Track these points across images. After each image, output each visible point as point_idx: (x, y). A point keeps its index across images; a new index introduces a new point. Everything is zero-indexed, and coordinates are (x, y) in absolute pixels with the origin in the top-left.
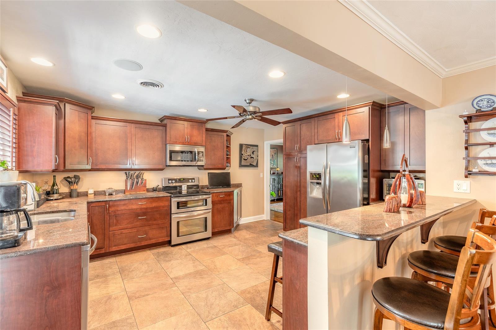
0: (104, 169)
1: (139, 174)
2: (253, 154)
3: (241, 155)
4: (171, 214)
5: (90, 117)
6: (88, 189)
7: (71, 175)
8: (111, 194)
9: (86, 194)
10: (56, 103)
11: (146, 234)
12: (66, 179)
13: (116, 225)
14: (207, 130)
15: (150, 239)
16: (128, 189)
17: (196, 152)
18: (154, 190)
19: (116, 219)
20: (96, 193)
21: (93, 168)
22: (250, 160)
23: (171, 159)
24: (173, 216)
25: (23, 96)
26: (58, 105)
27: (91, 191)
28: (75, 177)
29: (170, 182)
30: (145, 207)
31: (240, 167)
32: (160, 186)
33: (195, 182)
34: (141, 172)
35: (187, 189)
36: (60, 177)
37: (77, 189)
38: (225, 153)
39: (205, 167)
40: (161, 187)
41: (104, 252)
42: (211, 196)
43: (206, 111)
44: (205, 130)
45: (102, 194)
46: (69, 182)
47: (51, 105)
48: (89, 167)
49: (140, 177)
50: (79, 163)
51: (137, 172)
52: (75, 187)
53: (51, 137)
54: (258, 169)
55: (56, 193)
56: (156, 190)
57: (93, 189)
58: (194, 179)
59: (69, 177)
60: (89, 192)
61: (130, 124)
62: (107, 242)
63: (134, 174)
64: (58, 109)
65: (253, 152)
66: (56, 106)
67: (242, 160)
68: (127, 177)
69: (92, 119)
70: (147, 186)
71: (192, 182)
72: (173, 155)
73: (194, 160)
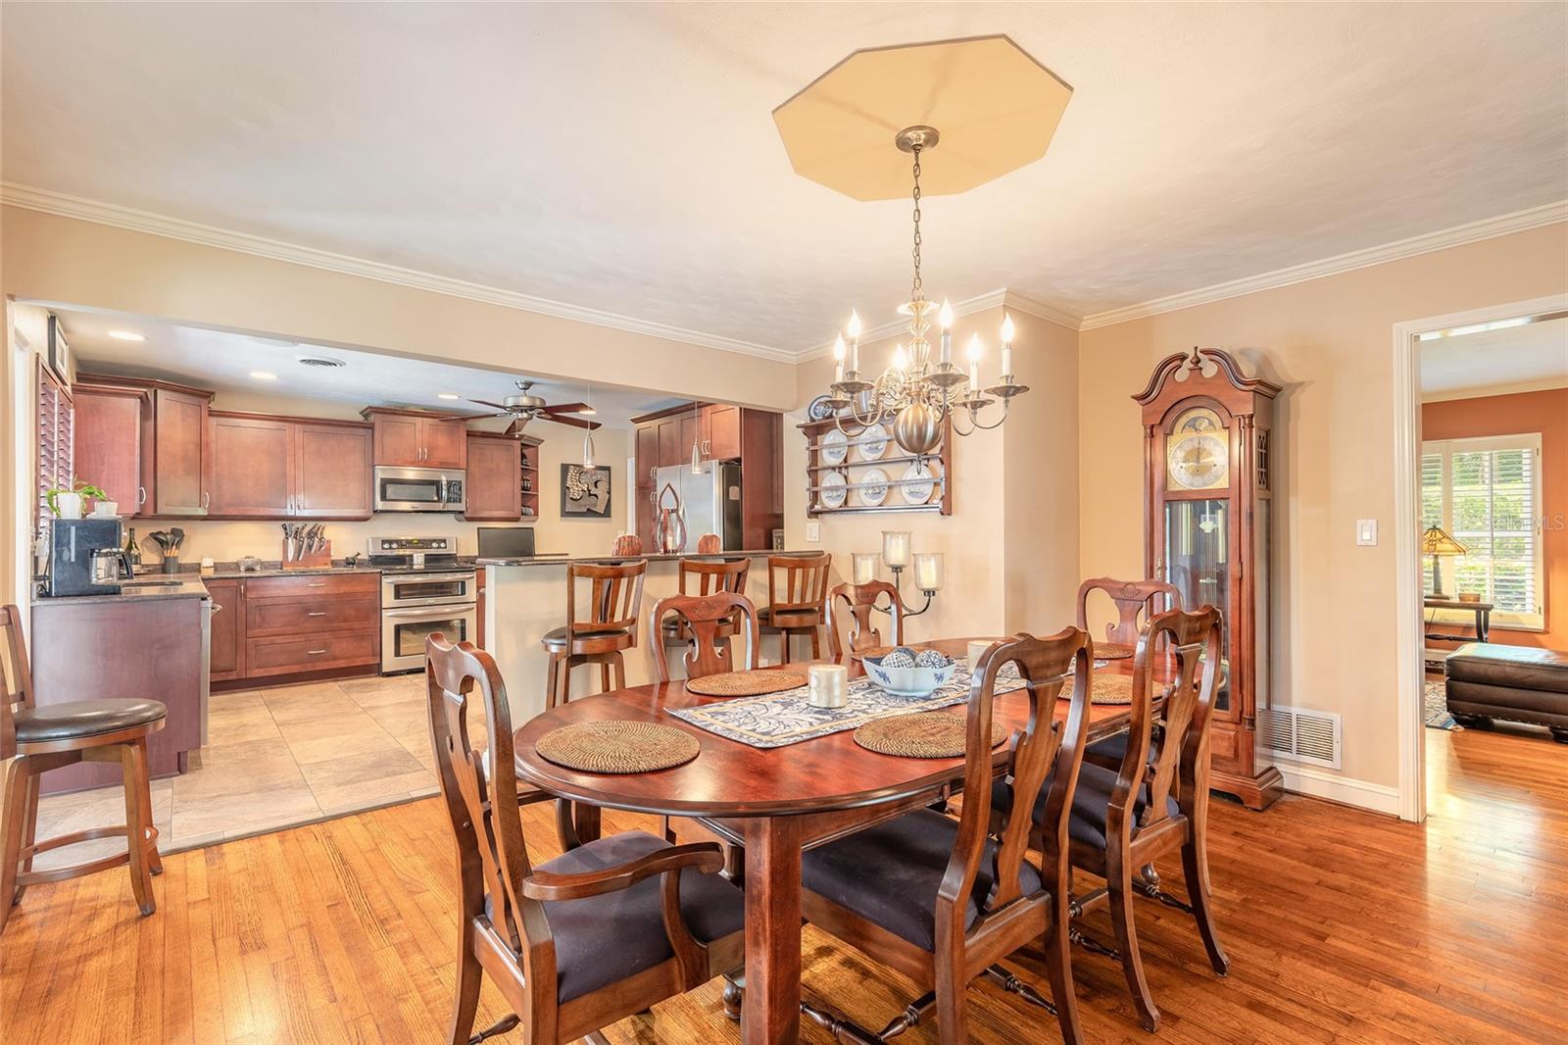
0: (236, 516)
1: (314, 528)
2: (596, 487)
3: (565, 489)
4: (381, 609)
5: (205, 413)
6: (202, 557)
7: (166, 527)
8: (250, 569)
9: (197, 568)
10: (142, 394)
11: (325, 646)
12: (154, 536)
13: (260, 627)
14: (469, 434)
15: (335, 658)
16: (290, 560)
17: (444, 483)
18: (350, 562)
19: (260, 614)
20: (216, 567)
21: (212, 513)
22: (588, 502)
23: (384, 498)
24: (385, 614)
25: (78, 381)
26: (144, 397)
27: (207, 562)
28: (174, 532)
29: (386, 546)
30: (322, 592)
31: (562, 516)
32: (364, 556)
33: (446, 547)
34: (319, 523)
35: (425, 562)
36: (142, 532)
37: (177, 557)
38: (518, 484)
39: (468, 515)
40: (367, 558)
41: (235, 677)
42: (475, 574)
43: (456, 397)
44: (465, 437)
45: (232, 569)
46: (161, 543)
47: (133, 396)
48: (202, 512)
49: (316, 534)
50: (184, 504)
51: (310, 525)
52: (173, 552)
53: (133, 455)
54: (610, 522)
55: (137, 564)
56: (353, 564)
57: (211, 557)
58: (444, 541)
59: (160, 533)
60: (204, 565)
61: (292, 425)
62: (241, 659)
63: (303, 528)
64: (144, 400)
65: (596, 483)
66: (141, 398)
67: (568, 499)
68: (287, 534)
69: (210, 415)
70: (332, 553)
71: (439, 547)
72: (390, 489)
73: (440, 499)
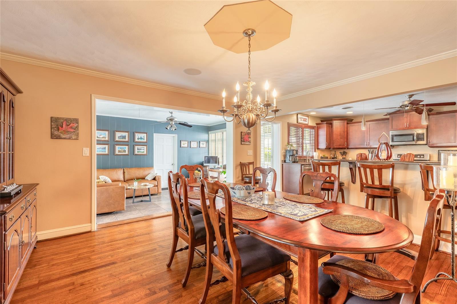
17: (415, 134)
23: (393, 141)
29: (399, 156)
33: (424, 157)
52: (344, 156)
59: (341, 152)
63: (374, 151)
68: (369, 152)
71: (420, 157)
72: (395, 138)
73: (414, 140)
